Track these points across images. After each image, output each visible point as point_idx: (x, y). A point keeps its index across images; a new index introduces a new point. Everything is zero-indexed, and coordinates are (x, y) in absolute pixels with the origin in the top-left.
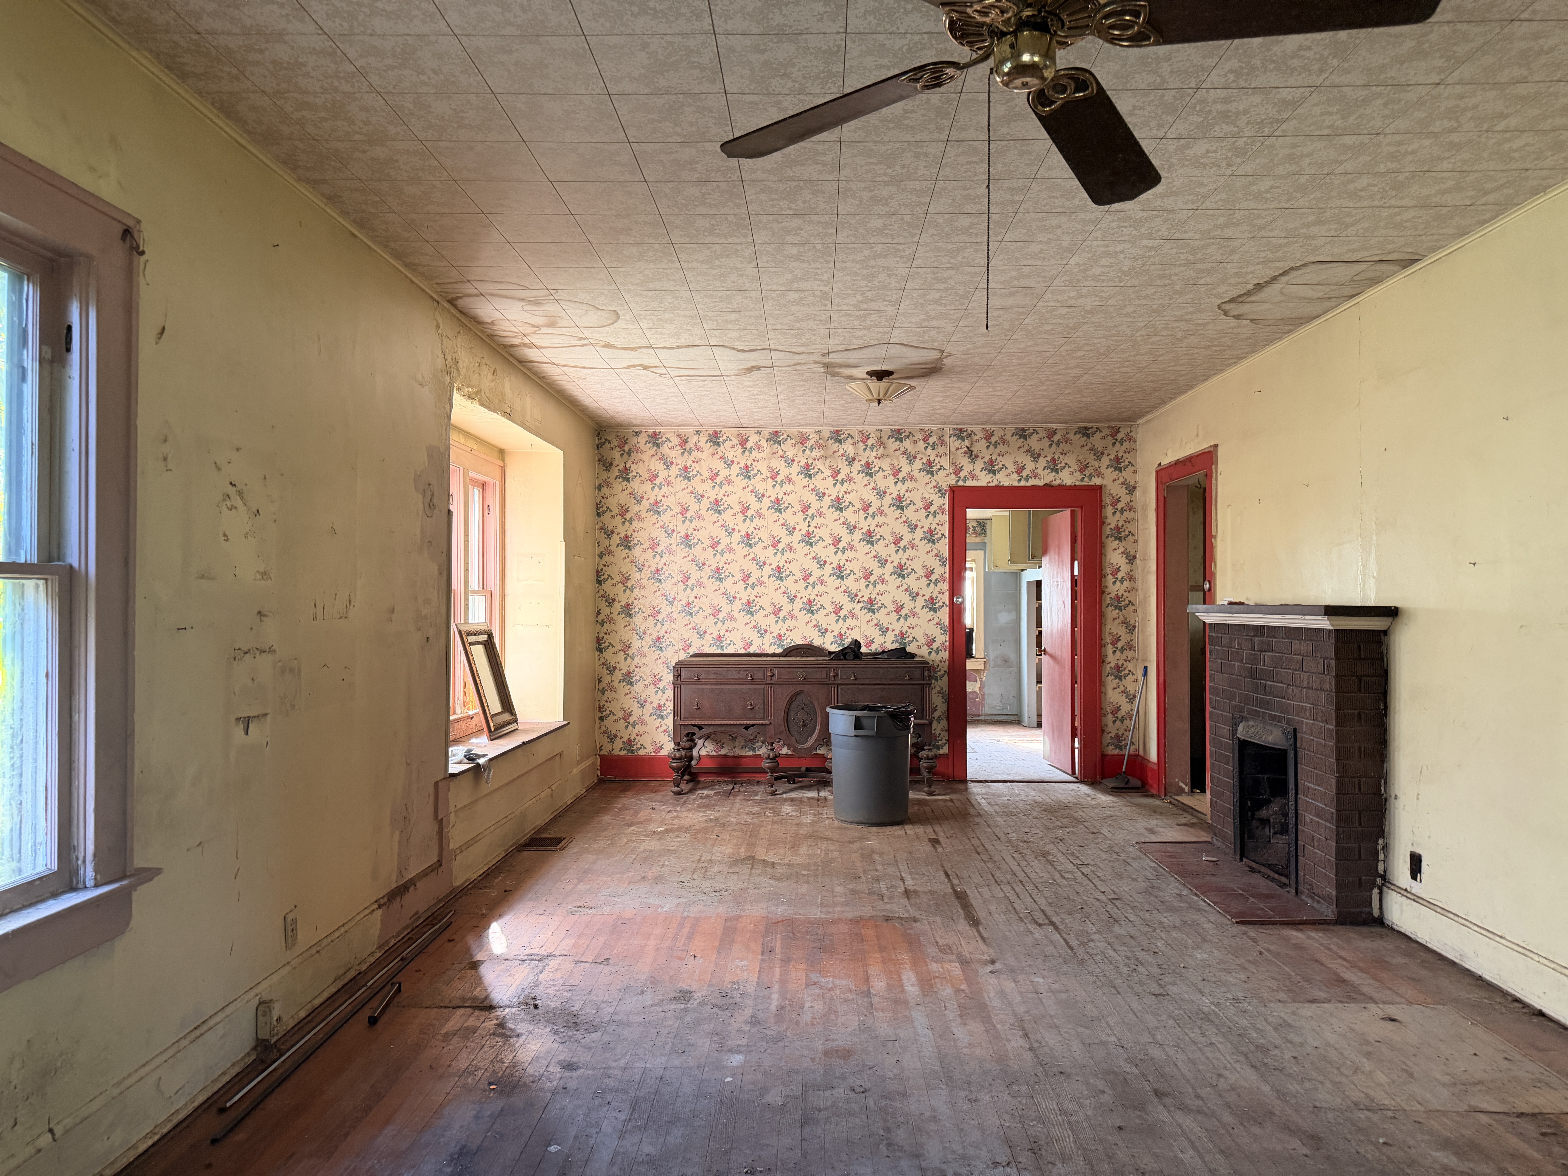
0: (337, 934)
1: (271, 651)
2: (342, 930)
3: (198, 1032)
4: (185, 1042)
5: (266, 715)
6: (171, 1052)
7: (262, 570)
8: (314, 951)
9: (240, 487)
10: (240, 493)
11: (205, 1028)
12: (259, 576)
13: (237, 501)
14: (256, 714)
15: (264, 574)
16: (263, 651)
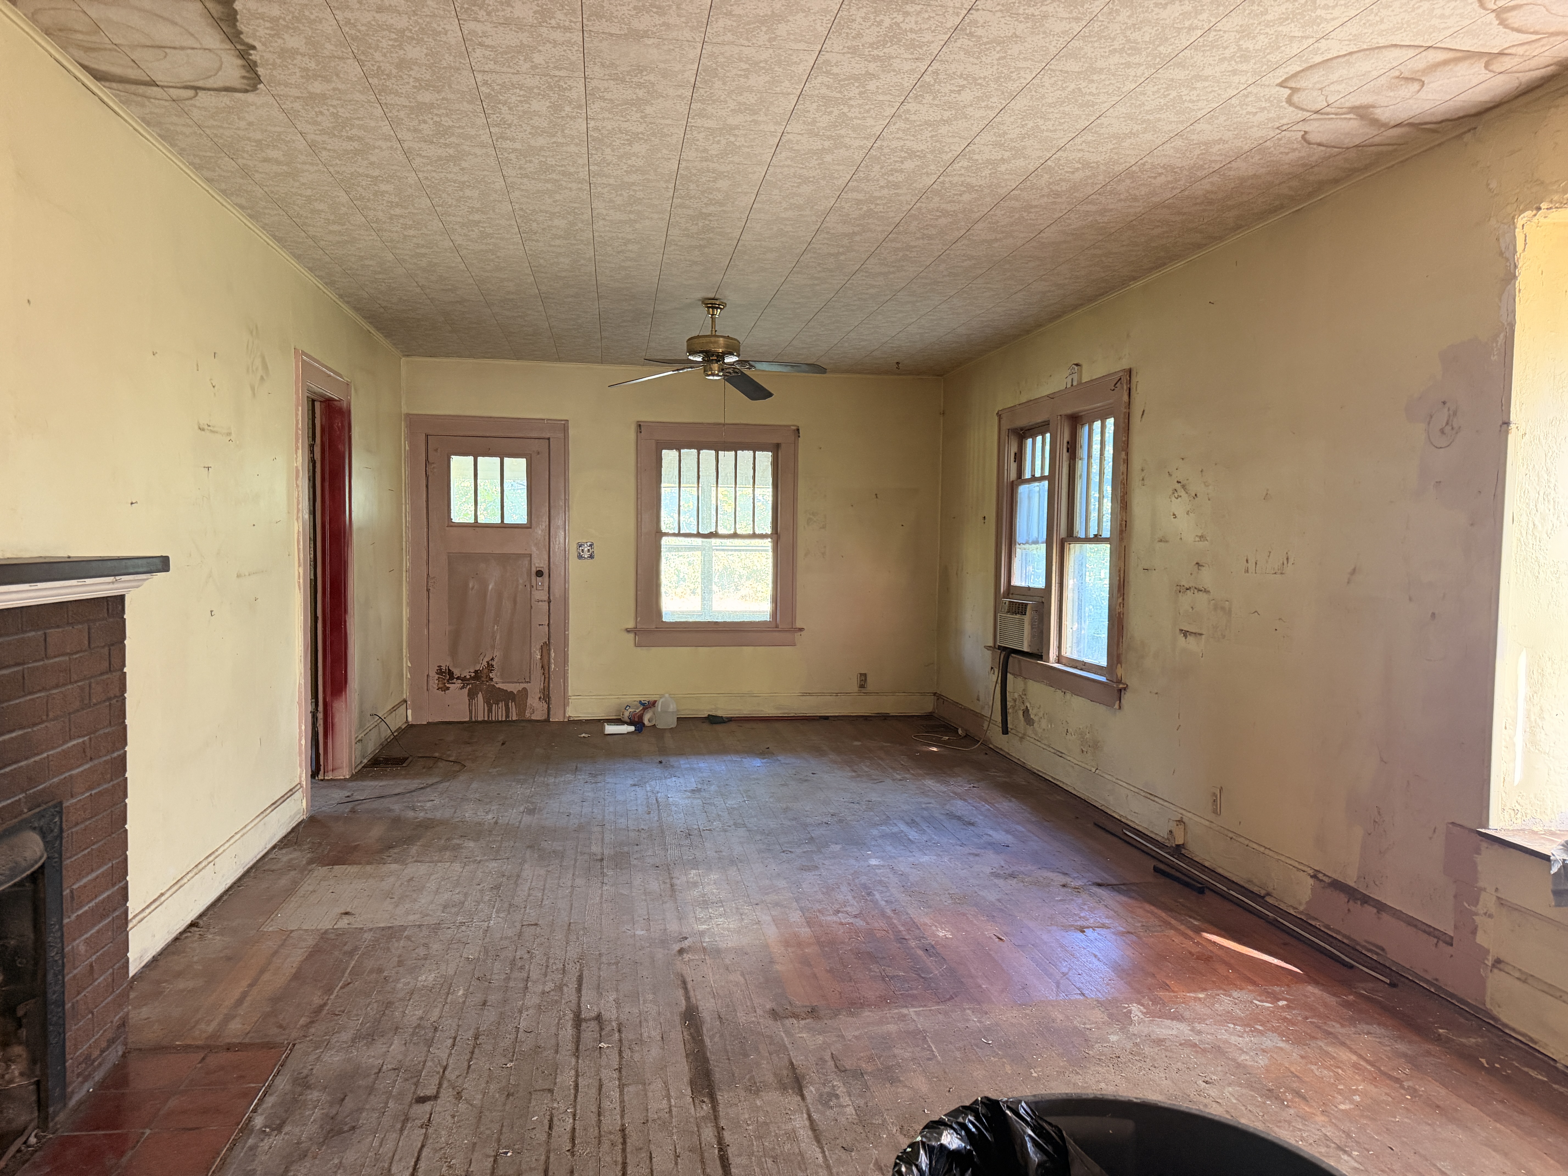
0: (1255, 846)
1: (1206, 591)
2: (1262, 849)
3: (1149, 796)
4: (1143, 794)
5: (1201, 634)
6: (1136, 790)
7: (1200, 534)
8: (1231, 835)
9: (1183, 482)
10: (1183, 487)
11: (1152, 798)
12: (1197, 539)
13: (1182, 493)
14: (1194, 631)
15: (1202, 537)
16: (1199, 590)
